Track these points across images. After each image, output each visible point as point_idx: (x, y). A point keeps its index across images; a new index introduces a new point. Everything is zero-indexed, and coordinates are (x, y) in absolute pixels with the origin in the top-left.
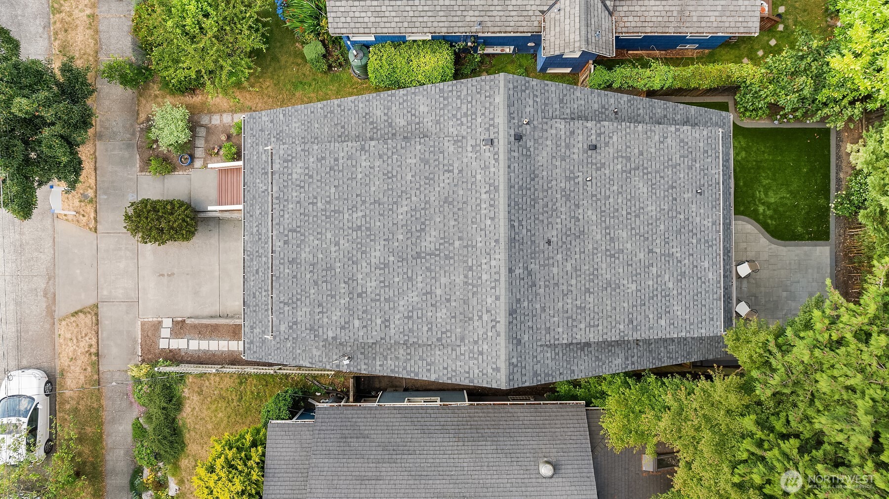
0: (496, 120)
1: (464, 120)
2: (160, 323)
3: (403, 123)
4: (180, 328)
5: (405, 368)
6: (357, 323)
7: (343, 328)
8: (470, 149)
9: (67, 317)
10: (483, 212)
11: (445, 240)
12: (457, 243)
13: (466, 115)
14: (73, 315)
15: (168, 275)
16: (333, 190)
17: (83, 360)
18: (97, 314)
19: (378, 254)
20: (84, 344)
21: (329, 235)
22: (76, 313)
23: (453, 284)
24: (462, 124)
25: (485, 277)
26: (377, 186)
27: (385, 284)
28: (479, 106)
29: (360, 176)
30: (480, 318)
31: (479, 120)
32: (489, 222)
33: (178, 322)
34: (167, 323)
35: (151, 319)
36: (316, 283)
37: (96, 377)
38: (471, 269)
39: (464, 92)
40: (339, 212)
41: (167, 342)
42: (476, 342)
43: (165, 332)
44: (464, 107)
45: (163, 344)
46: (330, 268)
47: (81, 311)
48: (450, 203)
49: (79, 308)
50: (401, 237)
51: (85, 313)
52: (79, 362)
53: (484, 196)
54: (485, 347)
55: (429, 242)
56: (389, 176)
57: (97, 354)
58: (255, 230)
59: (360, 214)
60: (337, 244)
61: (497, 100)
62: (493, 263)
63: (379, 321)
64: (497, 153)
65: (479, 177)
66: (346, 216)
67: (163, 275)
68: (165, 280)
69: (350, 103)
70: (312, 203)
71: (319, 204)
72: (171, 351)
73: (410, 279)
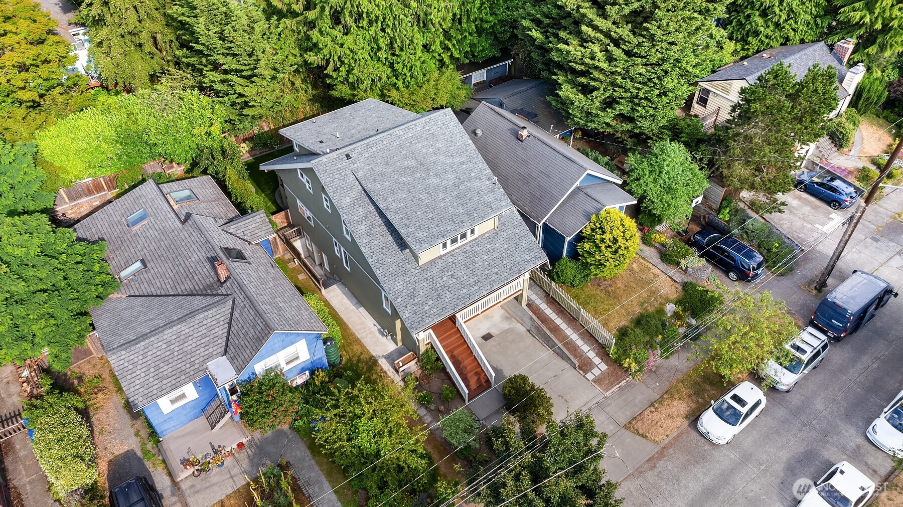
0: (335, 157)
1: (343, 174)
2: (595, 381)
3: (361, 209)
4: (585, 366)
5: (477, 157)
6: (473, 174)
7: (480, 179)
8: (356, 165)
9: (651, 440)
10: (382, 147)
11: (406, 157)
12: (404, 152)
13: (340, 174)
14: (646, 437)
15: (562, 398)
16: (418, 213)
17: (665, 410)
18: (630, 422)
19: (434, 180)
20: (656, 416)
21: (442, 205)
22: (642, 436)
23: (423, 147)
24: (345, 174)
25: (410, 135)
26: (401, 195)
27: (446, 171)
28: (333, 168)
29: (402, 204)
30: (429, 130)
31: (339, 166)
32: (385, 142)
33: (584, 371)
34: (590, 376)
35: (598, 389)
36: (470, 199)
37: (665, 396)
38: (411, 143)
39: (329, 179)
40: (427, 205)
41: (601, 367)
42: (441, 128)
43: (596, 372)
44: (336, 177)
45: (604, 367)
46: (458, 197)
47: (638, 434)
48: (387, 162)
49: (638, 437)
50: (418, 175)
51: (637, 430)
52: (669, 411)
53: (374, 149)
54: (440, 123)
55: (412, 163)
56: (393, 192)
57: (652, 404)
58: (476, 288)
59: (421, 196)
60: (443, 199)
61: (325, 160)
62: (402, 133)
63: (464, 166)
64: (351, 150)
65: (367, 155)
66: (427, 201)
67: (566, 400)
68: (567, 397)
69: (367, 249)
70: (433, 219)
71: (431, 216)
72: (602, 359)
73: (435, 163)
